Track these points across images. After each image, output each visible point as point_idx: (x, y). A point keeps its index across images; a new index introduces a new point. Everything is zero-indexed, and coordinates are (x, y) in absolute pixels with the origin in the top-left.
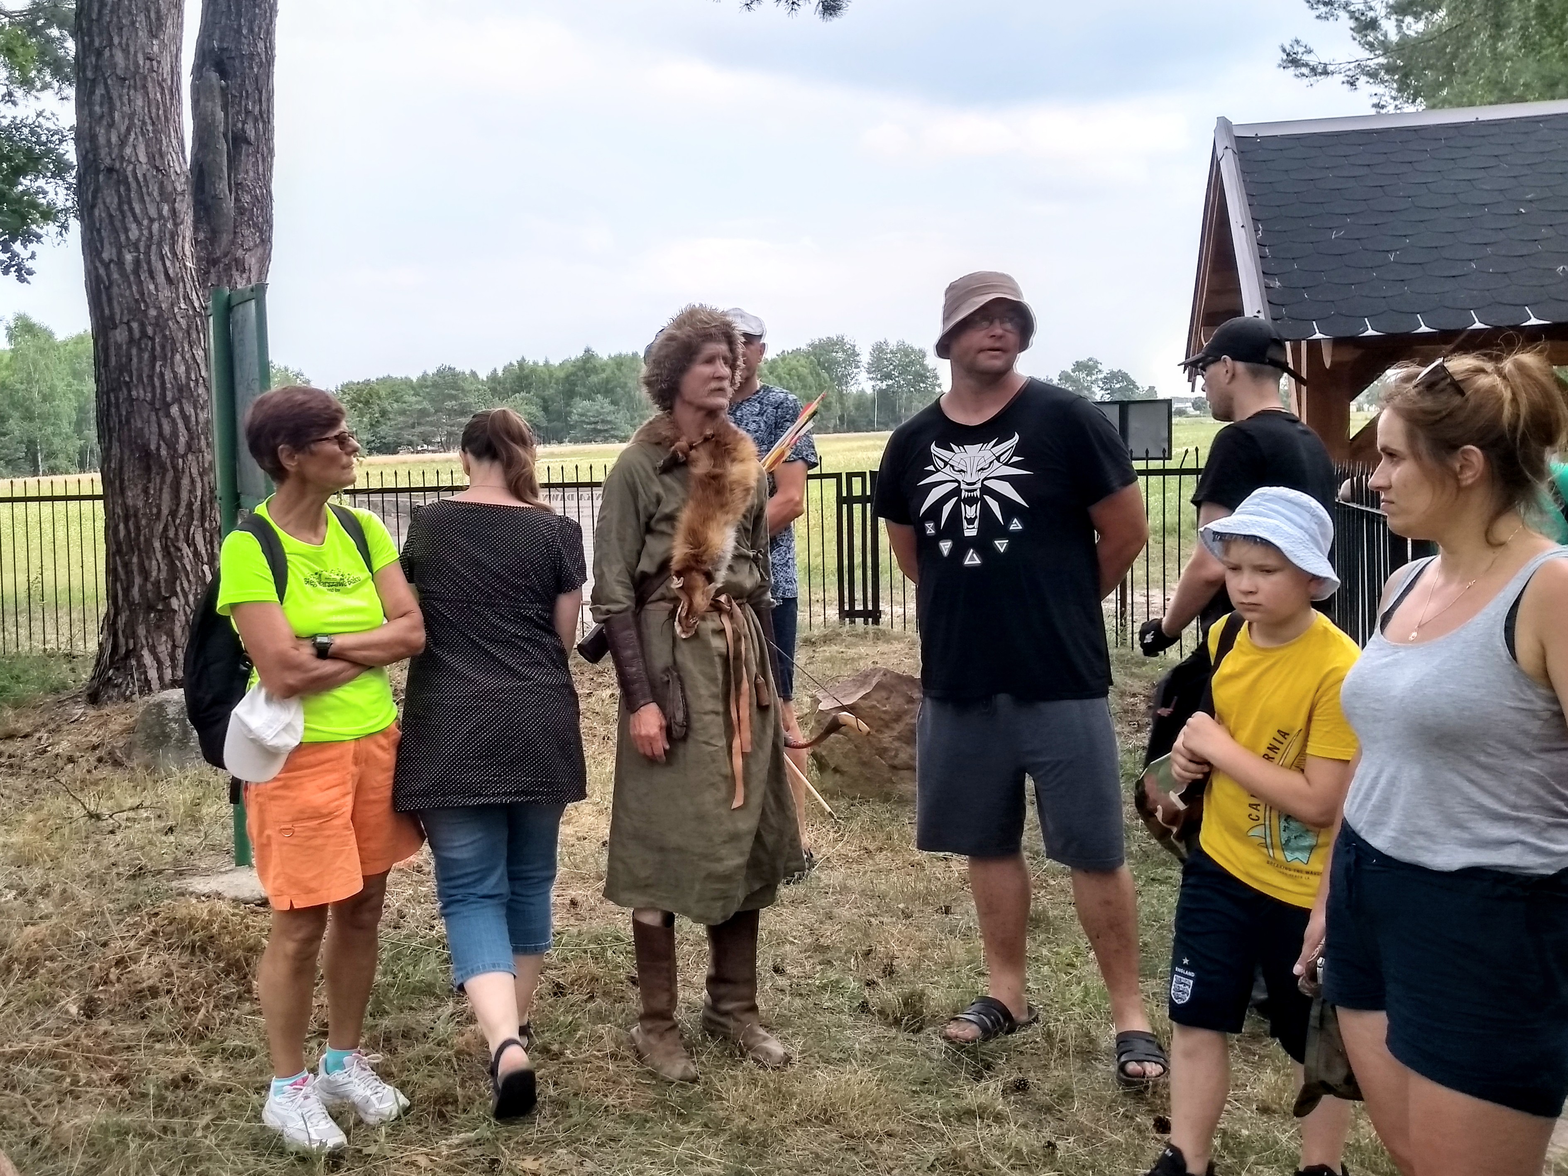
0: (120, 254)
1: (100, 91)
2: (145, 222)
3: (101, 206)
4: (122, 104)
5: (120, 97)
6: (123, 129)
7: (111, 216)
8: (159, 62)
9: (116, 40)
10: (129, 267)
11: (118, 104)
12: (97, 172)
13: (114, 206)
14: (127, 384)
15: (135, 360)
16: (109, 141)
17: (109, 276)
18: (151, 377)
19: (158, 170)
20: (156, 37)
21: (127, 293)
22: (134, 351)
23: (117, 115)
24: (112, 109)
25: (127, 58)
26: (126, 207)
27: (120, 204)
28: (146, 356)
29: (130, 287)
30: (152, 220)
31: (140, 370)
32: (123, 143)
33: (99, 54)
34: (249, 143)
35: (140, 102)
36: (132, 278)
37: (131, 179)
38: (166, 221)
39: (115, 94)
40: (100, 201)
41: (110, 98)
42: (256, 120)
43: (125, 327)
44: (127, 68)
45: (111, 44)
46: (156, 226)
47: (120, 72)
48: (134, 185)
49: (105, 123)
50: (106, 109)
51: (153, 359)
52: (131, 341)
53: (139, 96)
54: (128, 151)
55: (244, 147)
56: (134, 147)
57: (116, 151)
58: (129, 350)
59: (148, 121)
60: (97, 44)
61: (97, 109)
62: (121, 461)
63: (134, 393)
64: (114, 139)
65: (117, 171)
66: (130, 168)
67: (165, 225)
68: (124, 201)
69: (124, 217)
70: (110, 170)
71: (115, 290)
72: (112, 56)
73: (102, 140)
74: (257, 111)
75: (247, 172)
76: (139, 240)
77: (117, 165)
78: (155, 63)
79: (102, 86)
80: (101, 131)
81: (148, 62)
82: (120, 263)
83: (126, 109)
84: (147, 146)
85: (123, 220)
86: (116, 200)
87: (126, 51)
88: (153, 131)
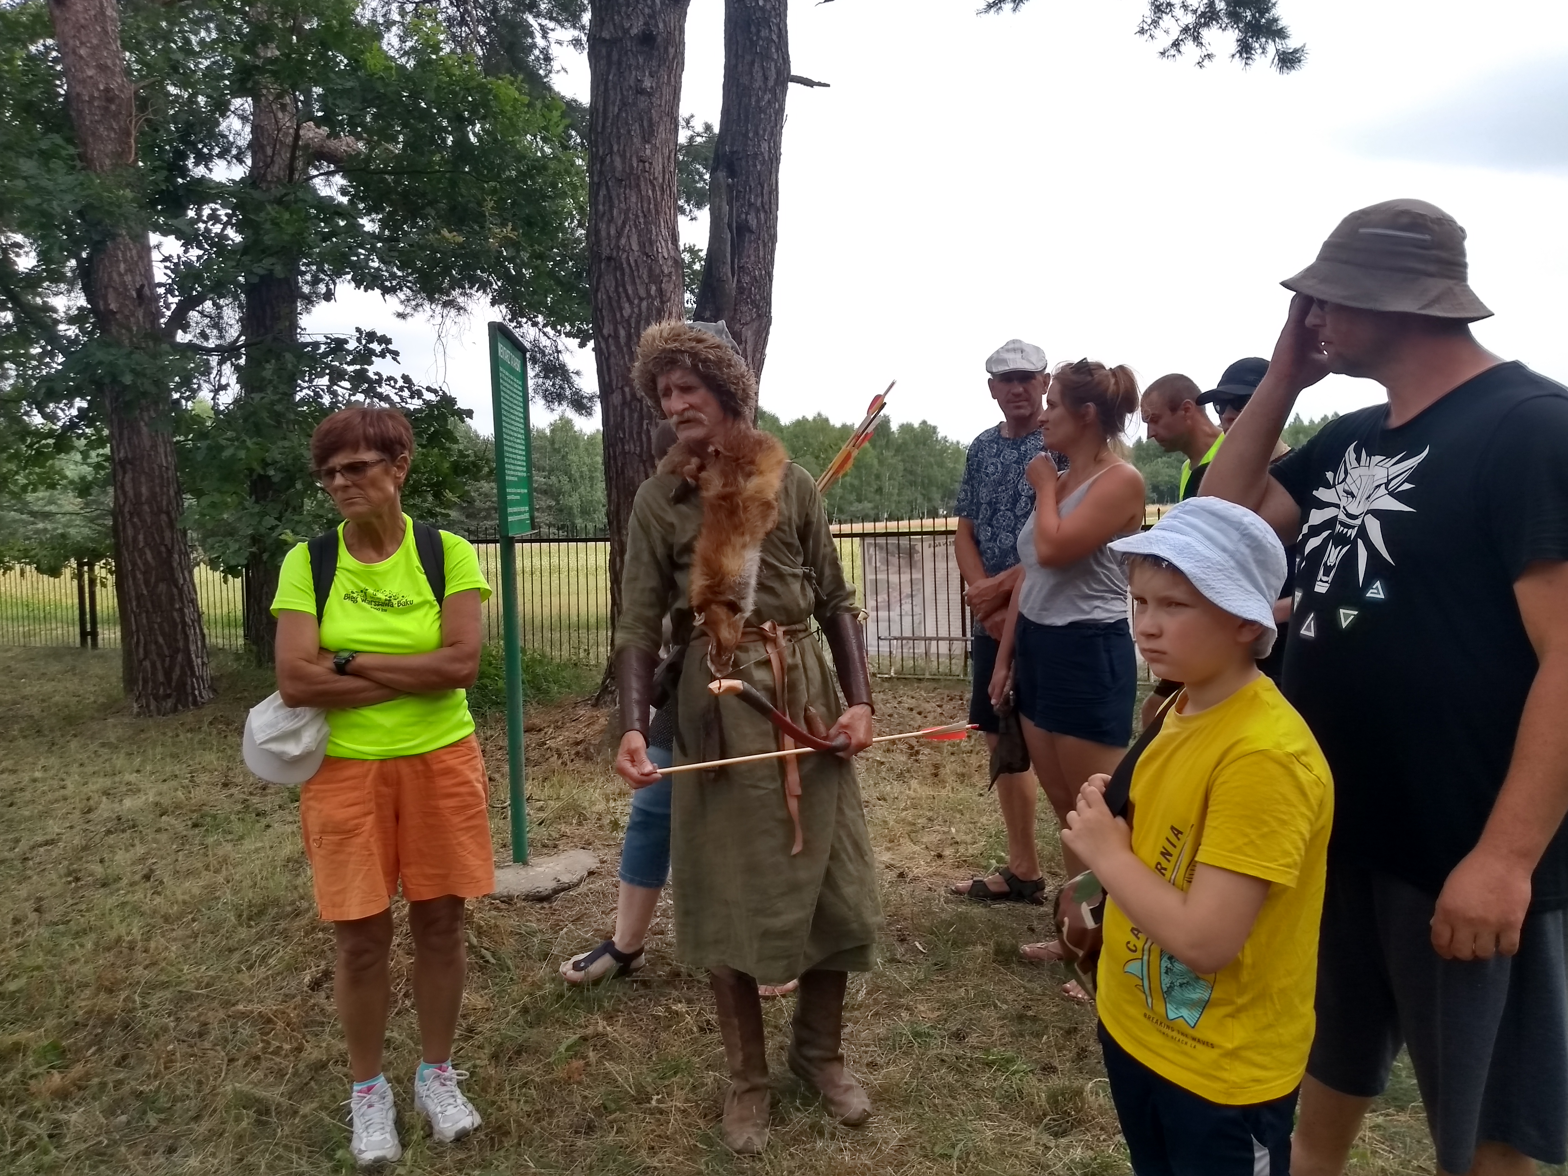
0: (616, 330)
1: (603, 192)
2: (636, 302)
3: (603, 290)
4: (620, 202)
5: (618, 195)
6: (620, 222)
7: (609, 298)
8: (651, 164)
9: (615, 148)
10: (623, 340)
11: (616, 202)
12: (600, 262)
13: (612, 289)
14: (622, 439)
15: (627, 419)
16: (609, 234)
17: (608, 348)
18: (639, 434)
19: (648, 256)
20: (648, 142)
21: (622, 363)
22: (626, 412)
23: (615, 211)
24: (611, 207)
25: (624, 163)
26: (621, 289)
27: (617, 287)
28: (636, 415)
29: (624, 357)
30: (641, 299)
31: (631, 428)
32: (619, 235)
33: (603, 161)
34: (752, 232)
35: (634, 199)
36: (625, 349)
37: (625, 265)
38: (653, 300)
39: (614, 194)
40: (602, 285)
41: (611, 198)
42: (758, 211)
43: (619, 391)
44: (624, 170)
45: (611, 152)
46: (644, 304)
47: (617, 175)
48: (627, 270)
49: (606, 219)
50: (607, 208)
51: (641, 418)
52: (624, 403)
53: (633, 194)
54: (623, 241)
55: (747, 235)
56: (629, 237)
57: (613, 242)
58: (622, 410)
59: (640, 214)
60: (601, 152)
61: (601, 207)
62: (618, 505)
63: (627, 447)
64: (613, 232)
65: (614, 259)
66: (624, 256)
67: (653, 303)
68: (620, 284)
69: (619, 297)
70: (609, 259)
71: (612, 360)
72: (612, 161)
73: (603, 234)
74: (759, 203)
75: (749, 257)
76: (630, 317)
77: (615, 254)
78: (647, 164)
79: (604, 188)
80: (603, 226)
81: (641, 164)
82: (616, 337)
83: (623, 206)
84: (639, 236)
85: (619, 301)
86: (614, 284)
87: (623, 156)
88: (645, 223)
